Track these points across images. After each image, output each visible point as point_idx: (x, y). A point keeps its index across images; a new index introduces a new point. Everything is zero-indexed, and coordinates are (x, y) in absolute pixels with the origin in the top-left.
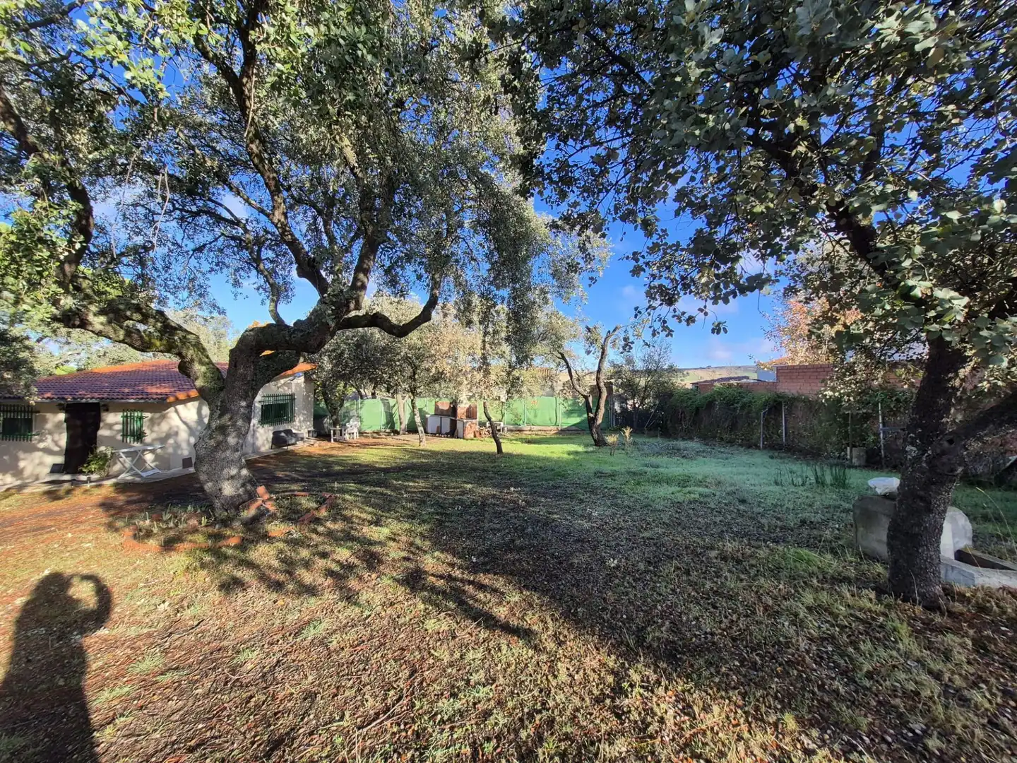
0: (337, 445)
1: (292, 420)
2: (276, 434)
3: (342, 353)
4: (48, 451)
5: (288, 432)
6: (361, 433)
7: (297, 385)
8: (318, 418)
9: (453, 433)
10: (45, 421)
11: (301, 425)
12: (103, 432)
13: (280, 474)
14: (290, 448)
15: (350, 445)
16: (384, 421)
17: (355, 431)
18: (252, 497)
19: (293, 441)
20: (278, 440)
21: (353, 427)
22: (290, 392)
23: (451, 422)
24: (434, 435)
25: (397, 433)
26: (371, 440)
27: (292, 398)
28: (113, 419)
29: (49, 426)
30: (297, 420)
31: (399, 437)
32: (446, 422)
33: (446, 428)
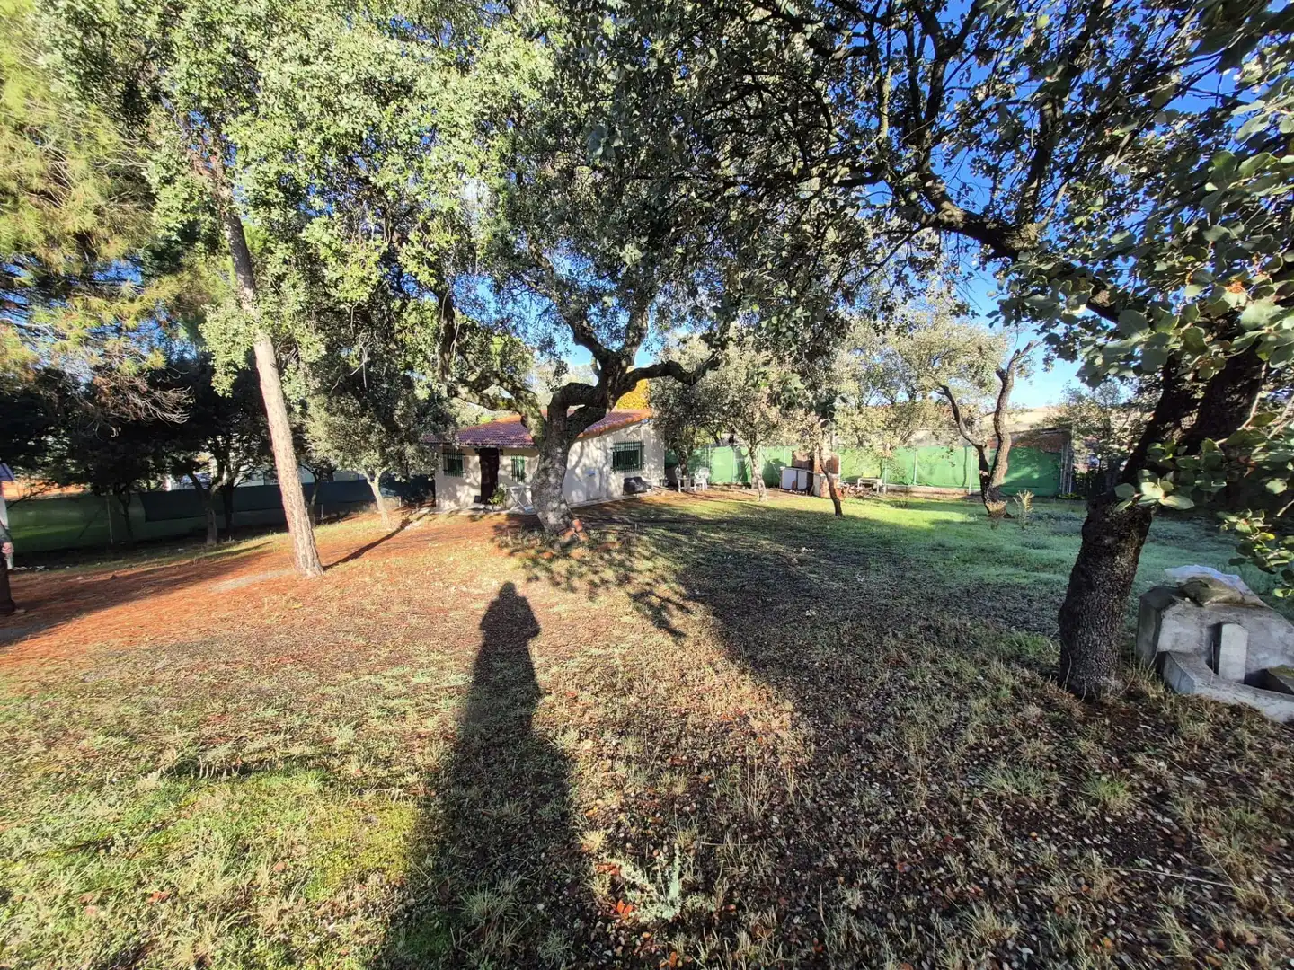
0: (683, 495)
1: (642, 468)
2: (627, 480)
3: (668, 400)
4: (471, 485)
5: (638, 479)
6: (711, 485)
7: (647, 432)
8: (669, 467)
9: (809, 490)
10: (468, 462)
11: (652, 474)
12: (501, 472)
13: (615, 517)
14: (639, 495)
15: (695, 496)
16: (735, 472)
17: (703, 481)
18: (569, 526)
19: (641, 489)
20: (629, 487)
21: (701, 476)
22: (638, 439)
23: (808, 476)
24: (787, 490)
25: (749, 486)
26: (720, 493)
27: (641, 445)
28: (506, 461)
29: (471, 466)
30: (646, 467)
31: (748, 491)
32: (803, 475)
33: (803, 484)
